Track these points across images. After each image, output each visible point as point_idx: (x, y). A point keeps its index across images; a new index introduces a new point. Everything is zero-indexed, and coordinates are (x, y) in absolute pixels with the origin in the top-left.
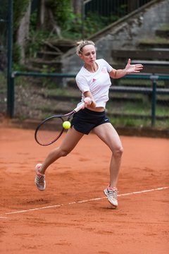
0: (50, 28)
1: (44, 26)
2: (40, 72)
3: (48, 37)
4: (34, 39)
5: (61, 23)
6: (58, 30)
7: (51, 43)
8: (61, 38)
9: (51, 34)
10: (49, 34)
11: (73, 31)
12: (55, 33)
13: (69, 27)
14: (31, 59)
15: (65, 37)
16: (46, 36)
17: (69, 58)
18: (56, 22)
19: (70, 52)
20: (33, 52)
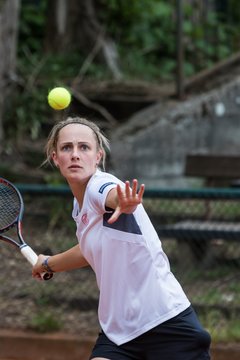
0: (84, 46)
1: (66, 40)
2: (43, 182)
3: (76, 74)
4: (31, 79)
5: (119, 31)
6: (111, 53)
7: (87, 94)
8: (119, 76)
9: (88, 65)
10: (79, 65)
11: (162, 54)
12: (100, 60)
13: (150, 44)
14: (22, 142)
15: (132, 73)
16: (71, 70)
17: (131, 139)
18: (103, 28)
19: (138, 119)
20: (29, 120)
